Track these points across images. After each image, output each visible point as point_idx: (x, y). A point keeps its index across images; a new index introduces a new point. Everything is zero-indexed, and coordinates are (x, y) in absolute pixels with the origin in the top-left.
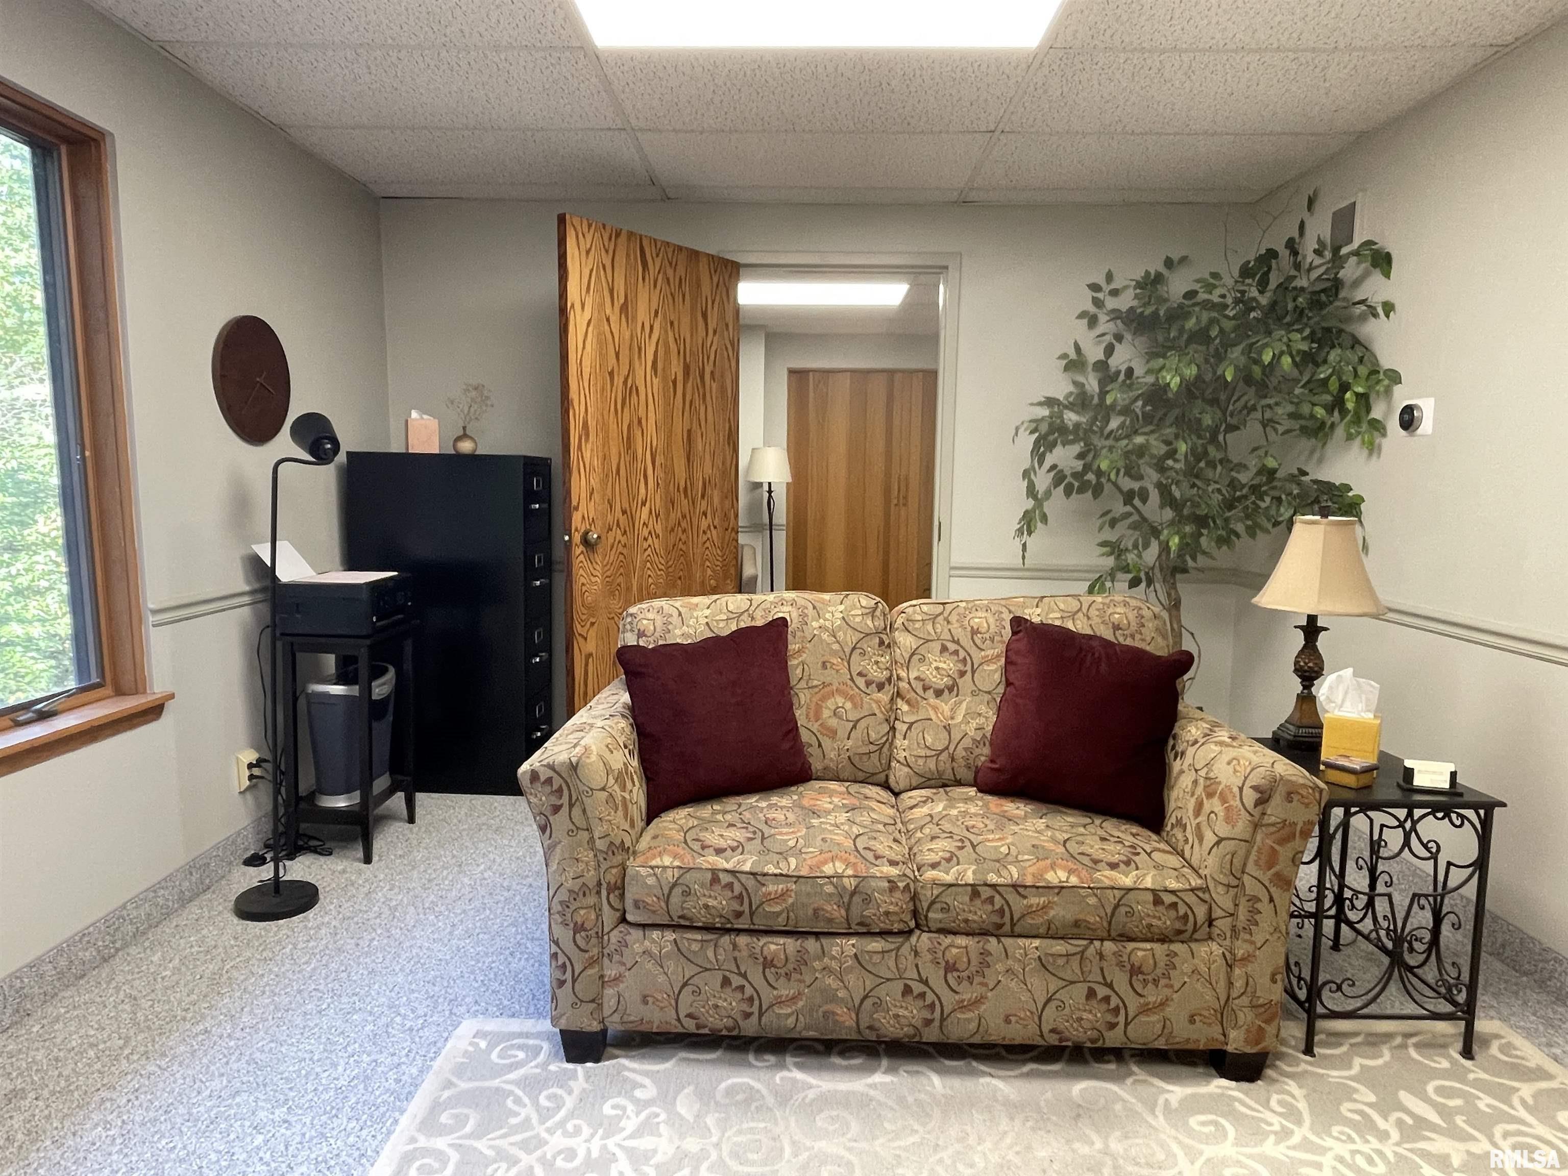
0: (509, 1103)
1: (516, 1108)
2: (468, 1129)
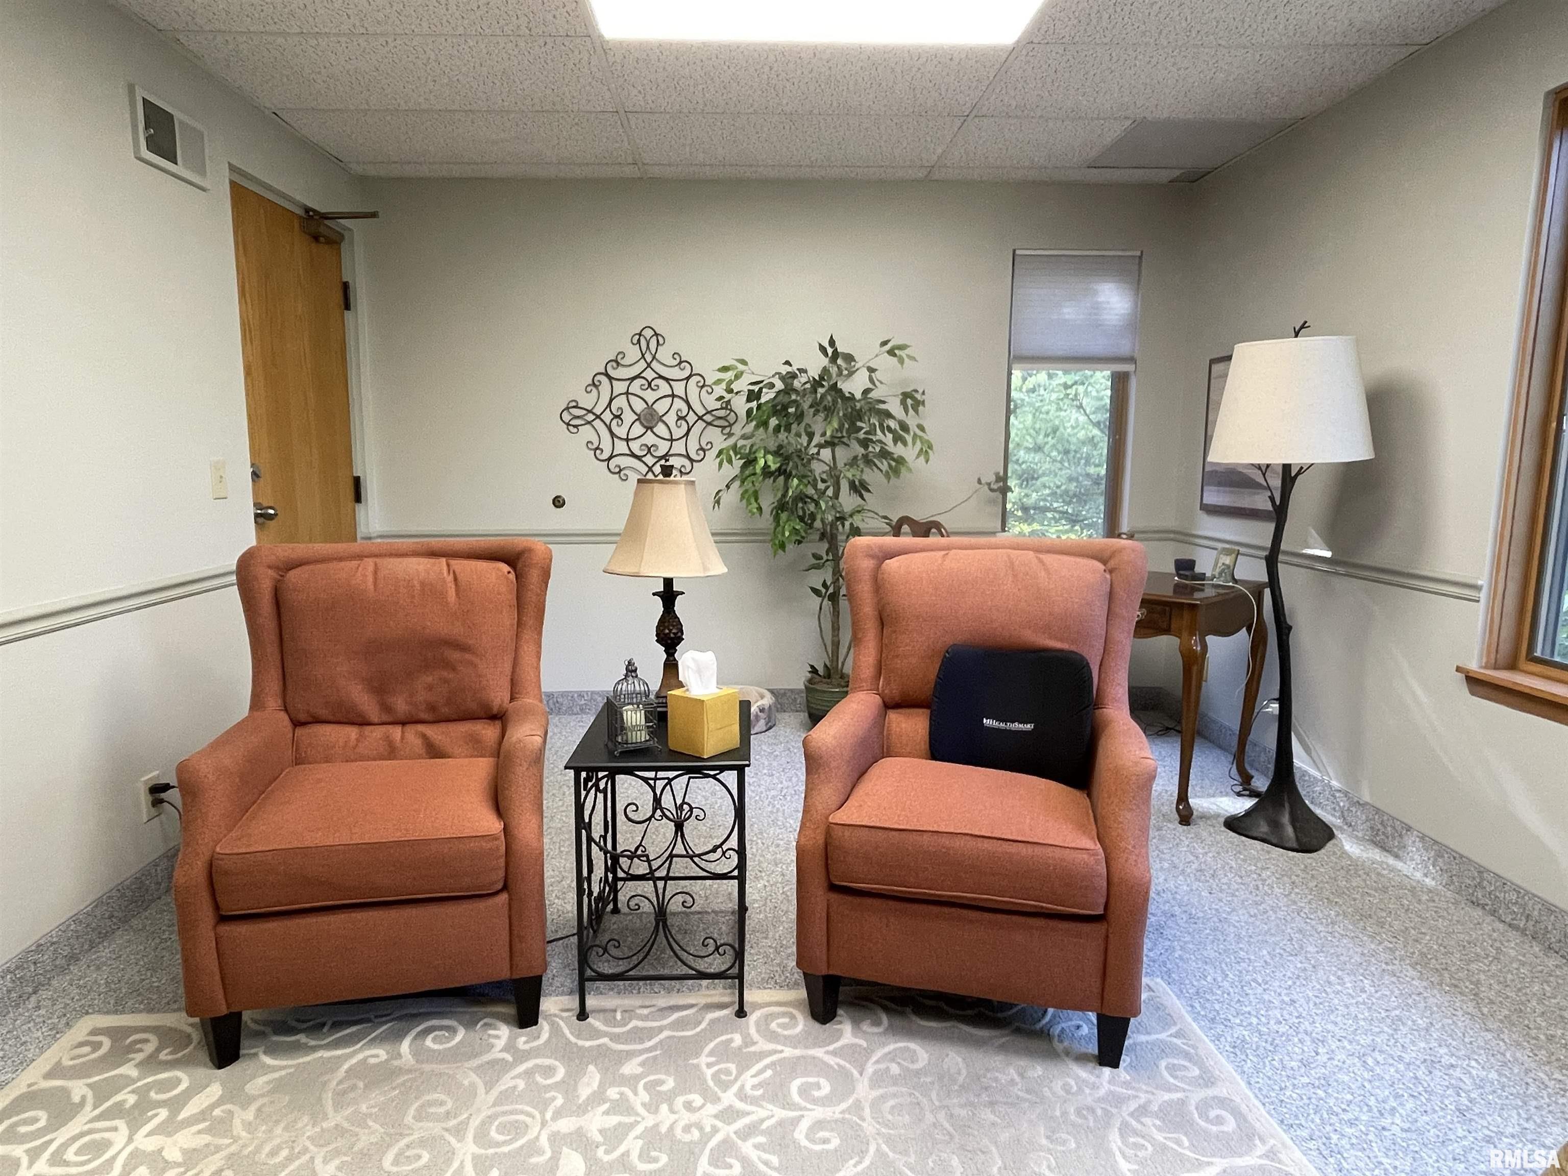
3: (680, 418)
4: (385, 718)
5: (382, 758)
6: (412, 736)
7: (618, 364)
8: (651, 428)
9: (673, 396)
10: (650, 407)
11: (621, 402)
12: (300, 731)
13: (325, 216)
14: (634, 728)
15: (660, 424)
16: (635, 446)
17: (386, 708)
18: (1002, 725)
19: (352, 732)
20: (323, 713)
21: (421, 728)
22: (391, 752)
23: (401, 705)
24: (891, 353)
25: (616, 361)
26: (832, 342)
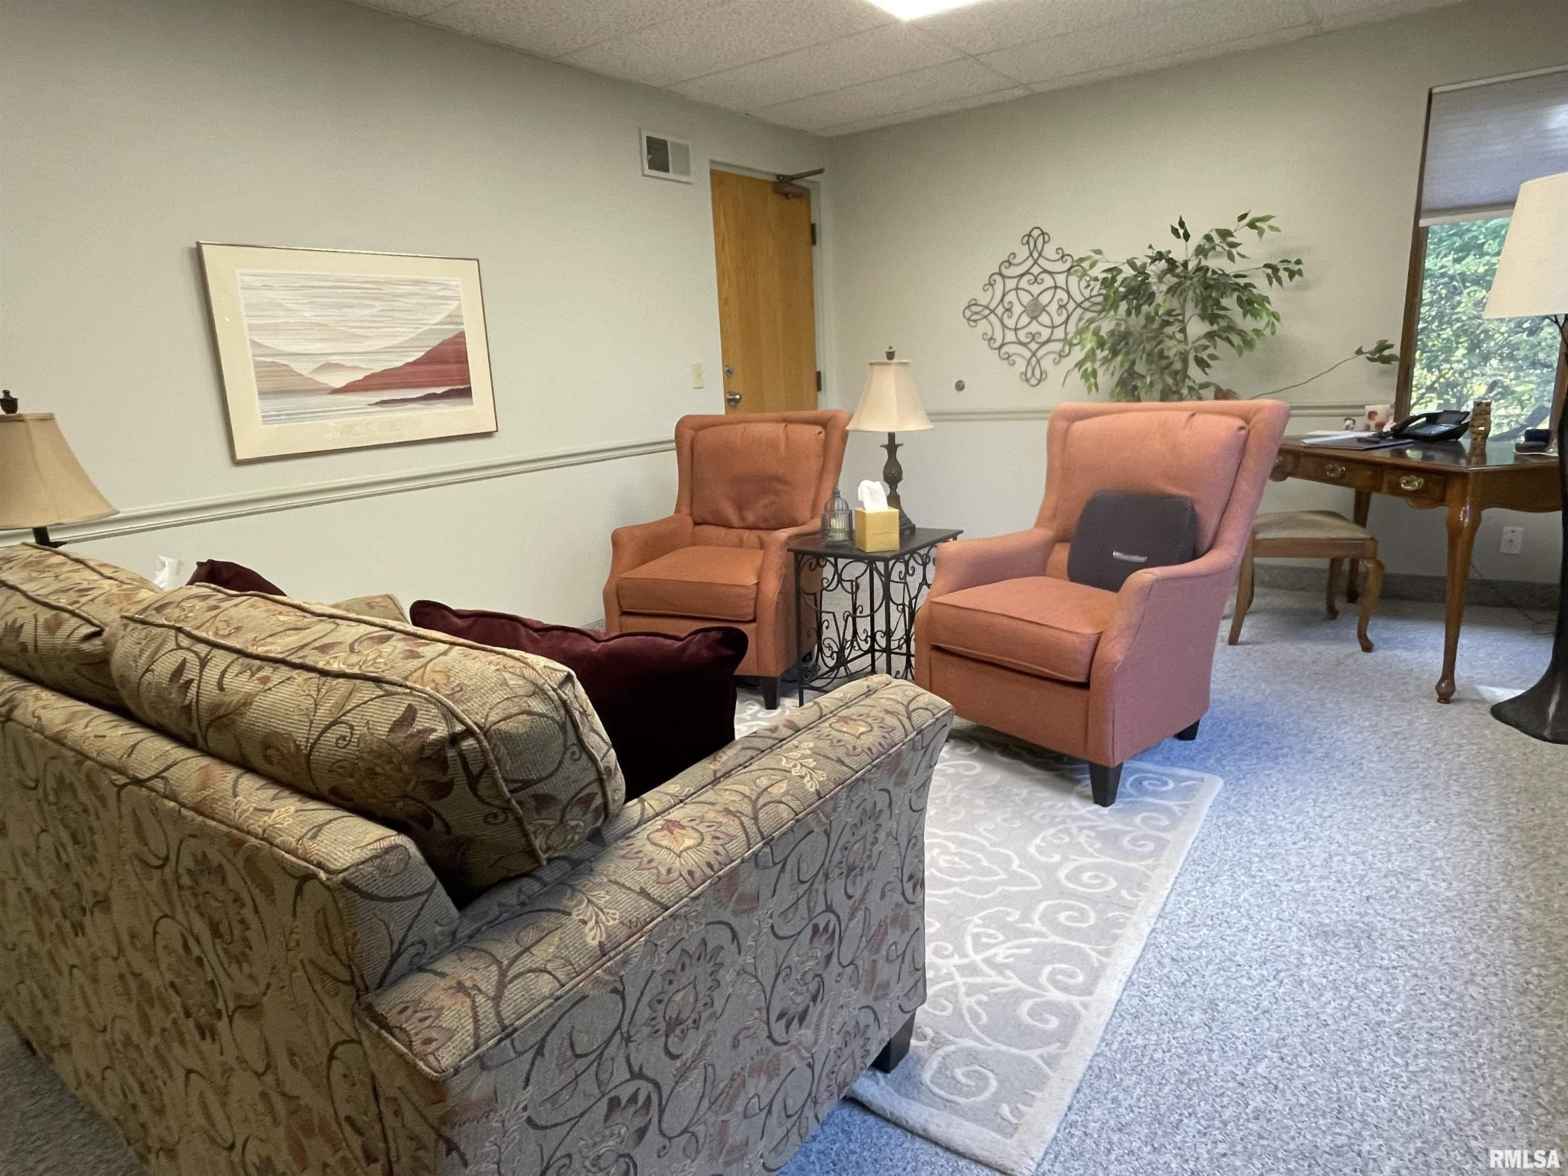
0: (984, 1019)
1: (979, 1010)
2: (1029, 1003)
3: (1061, 307)
4: (741, 524)
5: (734, 546)
6: (751, 537)
7: (1010, 264)
8: (1036, 318)
9: (1056, 287)
10: (1036, 299)
11: (1011, 297)
12: (698, 528)
13: (793, 178)
14: (836, 531)
15: (1044, 314)
16: (1022, 335)
17: (742, 518)
18: (1126, 557)
19: (722, 531)
20: (709, 518)
21: (759, 532)
22: (741, 544)
23: (751, 517)
24: (1252, 225)
25: (1008, 261)
26: (1182, 224)
